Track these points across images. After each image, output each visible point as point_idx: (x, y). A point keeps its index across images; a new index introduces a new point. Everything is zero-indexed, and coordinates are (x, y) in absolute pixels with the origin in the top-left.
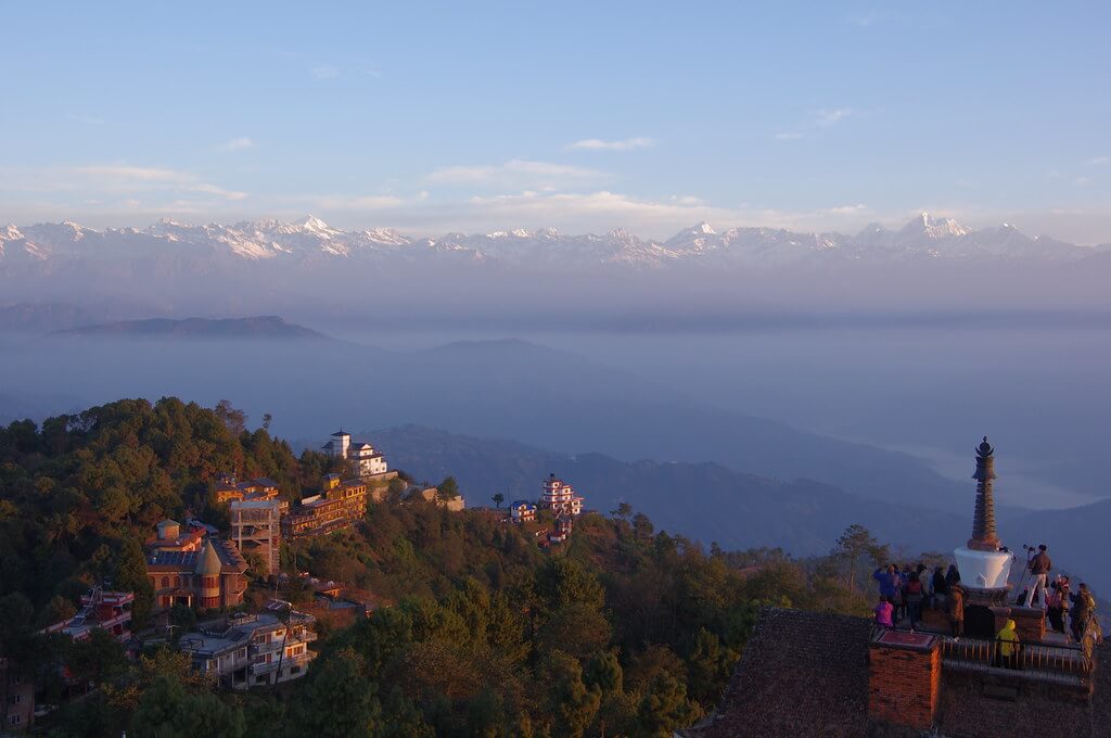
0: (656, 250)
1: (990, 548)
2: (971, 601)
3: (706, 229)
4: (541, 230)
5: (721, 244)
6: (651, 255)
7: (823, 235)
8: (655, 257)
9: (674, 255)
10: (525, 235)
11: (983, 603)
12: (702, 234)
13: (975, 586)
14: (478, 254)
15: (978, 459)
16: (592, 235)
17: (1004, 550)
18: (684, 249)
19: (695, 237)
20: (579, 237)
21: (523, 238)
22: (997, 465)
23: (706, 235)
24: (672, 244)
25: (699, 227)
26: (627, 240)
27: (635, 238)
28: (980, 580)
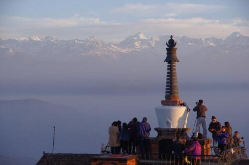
0: (114, 48)
1: (175, 103)
2: (163, 137)
3: (142, 36)
4: (48, 37)
5: (150, 45)
6: (111, 51)
7: (207, 39)
8: (113, 52)
9: (124, 51)
10: (38, 39)
11: (170, 137)
12: (139, 39)
13: (166, 127)
14: (11, 51)
15: (167, 49)
16: (77, 40)
17: (183, 105)
18: (129, 48)
19: (135, 41)
20: (70, 41)
21: (37, 41)
22: (179, 53)
23: (142, 40)
24: (123, 44)
25: (137, 35)
26: (97, 43)
27: (102, 42)
28: (168, 123)
